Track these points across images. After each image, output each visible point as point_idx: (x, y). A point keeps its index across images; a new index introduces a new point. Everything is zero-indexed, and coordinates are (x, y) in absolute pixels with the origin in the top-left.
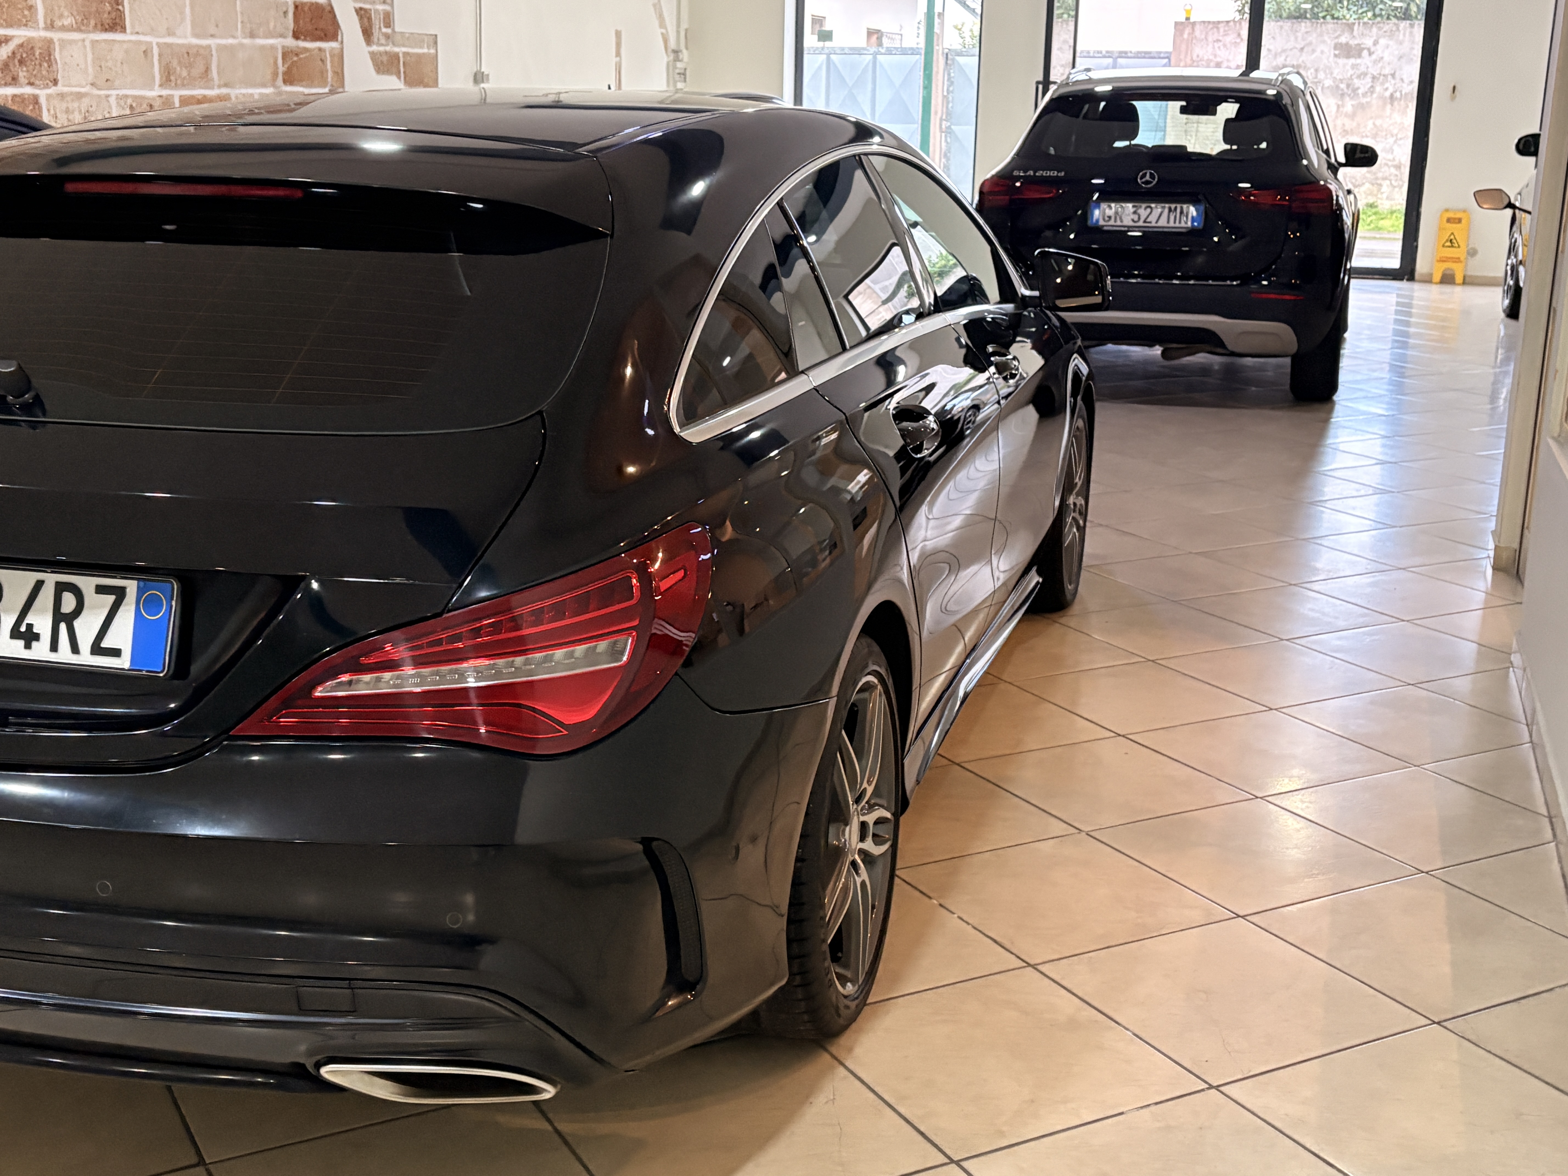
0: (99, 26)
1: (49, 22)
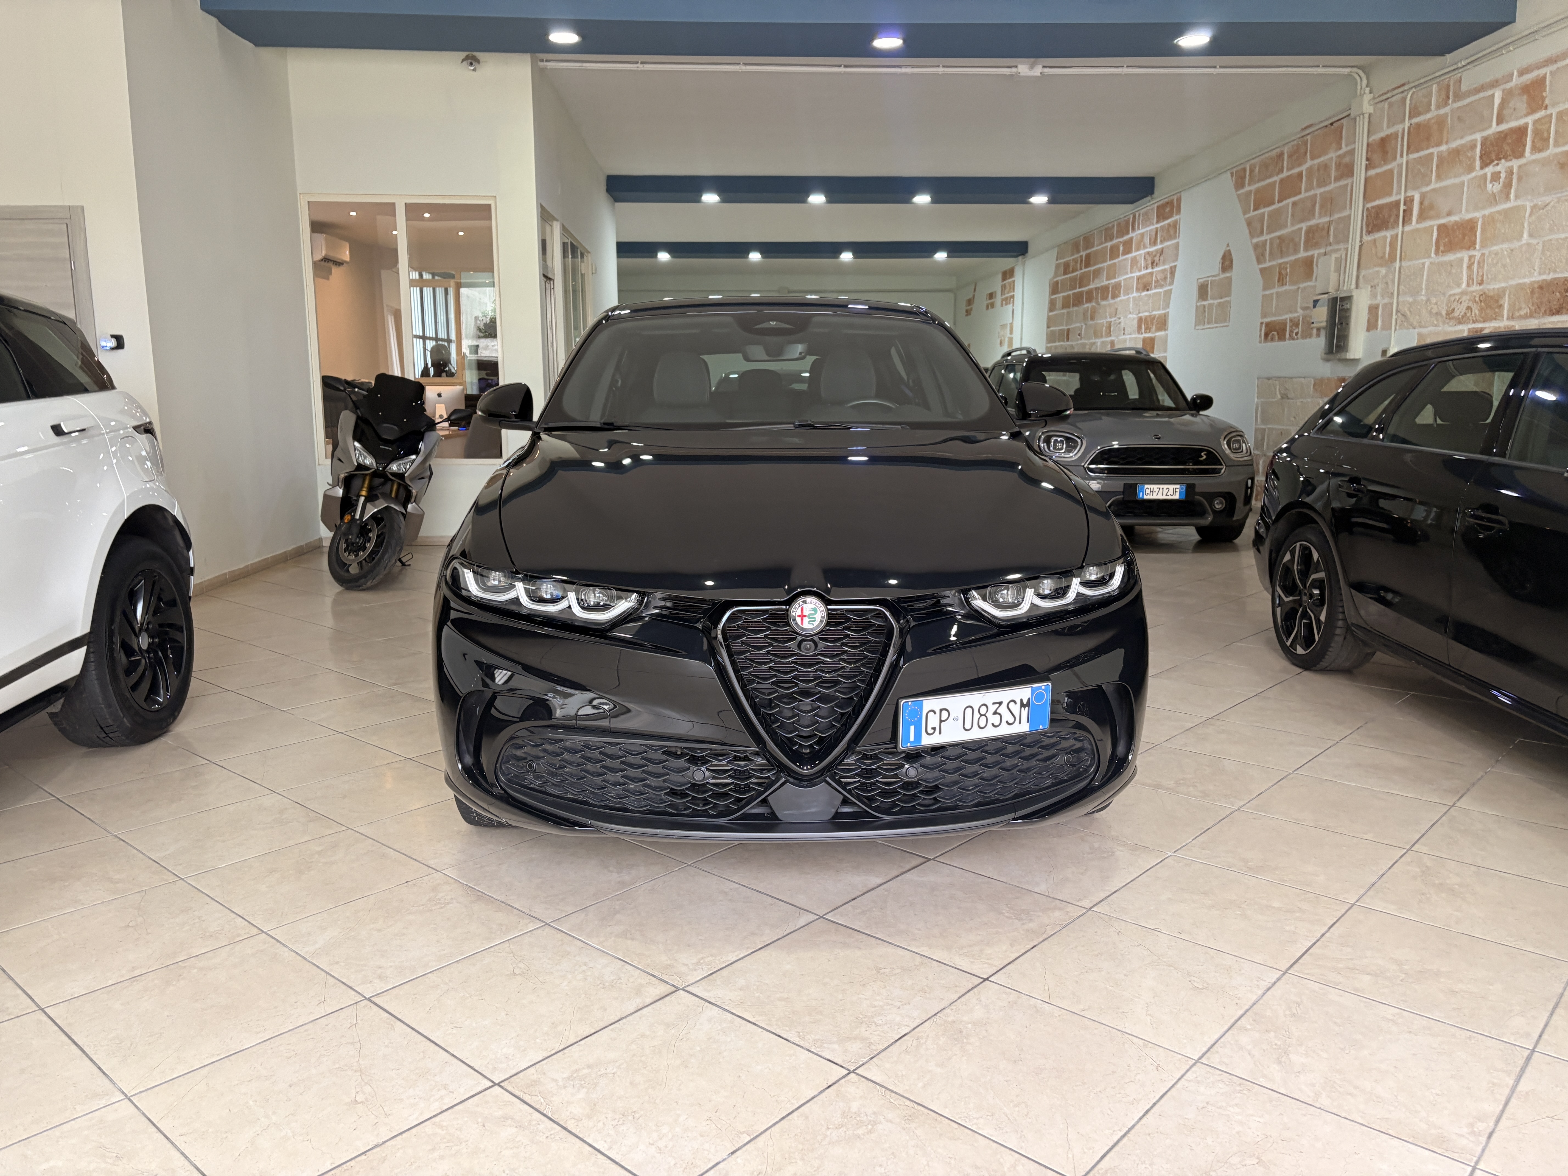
1: (1511, 314)
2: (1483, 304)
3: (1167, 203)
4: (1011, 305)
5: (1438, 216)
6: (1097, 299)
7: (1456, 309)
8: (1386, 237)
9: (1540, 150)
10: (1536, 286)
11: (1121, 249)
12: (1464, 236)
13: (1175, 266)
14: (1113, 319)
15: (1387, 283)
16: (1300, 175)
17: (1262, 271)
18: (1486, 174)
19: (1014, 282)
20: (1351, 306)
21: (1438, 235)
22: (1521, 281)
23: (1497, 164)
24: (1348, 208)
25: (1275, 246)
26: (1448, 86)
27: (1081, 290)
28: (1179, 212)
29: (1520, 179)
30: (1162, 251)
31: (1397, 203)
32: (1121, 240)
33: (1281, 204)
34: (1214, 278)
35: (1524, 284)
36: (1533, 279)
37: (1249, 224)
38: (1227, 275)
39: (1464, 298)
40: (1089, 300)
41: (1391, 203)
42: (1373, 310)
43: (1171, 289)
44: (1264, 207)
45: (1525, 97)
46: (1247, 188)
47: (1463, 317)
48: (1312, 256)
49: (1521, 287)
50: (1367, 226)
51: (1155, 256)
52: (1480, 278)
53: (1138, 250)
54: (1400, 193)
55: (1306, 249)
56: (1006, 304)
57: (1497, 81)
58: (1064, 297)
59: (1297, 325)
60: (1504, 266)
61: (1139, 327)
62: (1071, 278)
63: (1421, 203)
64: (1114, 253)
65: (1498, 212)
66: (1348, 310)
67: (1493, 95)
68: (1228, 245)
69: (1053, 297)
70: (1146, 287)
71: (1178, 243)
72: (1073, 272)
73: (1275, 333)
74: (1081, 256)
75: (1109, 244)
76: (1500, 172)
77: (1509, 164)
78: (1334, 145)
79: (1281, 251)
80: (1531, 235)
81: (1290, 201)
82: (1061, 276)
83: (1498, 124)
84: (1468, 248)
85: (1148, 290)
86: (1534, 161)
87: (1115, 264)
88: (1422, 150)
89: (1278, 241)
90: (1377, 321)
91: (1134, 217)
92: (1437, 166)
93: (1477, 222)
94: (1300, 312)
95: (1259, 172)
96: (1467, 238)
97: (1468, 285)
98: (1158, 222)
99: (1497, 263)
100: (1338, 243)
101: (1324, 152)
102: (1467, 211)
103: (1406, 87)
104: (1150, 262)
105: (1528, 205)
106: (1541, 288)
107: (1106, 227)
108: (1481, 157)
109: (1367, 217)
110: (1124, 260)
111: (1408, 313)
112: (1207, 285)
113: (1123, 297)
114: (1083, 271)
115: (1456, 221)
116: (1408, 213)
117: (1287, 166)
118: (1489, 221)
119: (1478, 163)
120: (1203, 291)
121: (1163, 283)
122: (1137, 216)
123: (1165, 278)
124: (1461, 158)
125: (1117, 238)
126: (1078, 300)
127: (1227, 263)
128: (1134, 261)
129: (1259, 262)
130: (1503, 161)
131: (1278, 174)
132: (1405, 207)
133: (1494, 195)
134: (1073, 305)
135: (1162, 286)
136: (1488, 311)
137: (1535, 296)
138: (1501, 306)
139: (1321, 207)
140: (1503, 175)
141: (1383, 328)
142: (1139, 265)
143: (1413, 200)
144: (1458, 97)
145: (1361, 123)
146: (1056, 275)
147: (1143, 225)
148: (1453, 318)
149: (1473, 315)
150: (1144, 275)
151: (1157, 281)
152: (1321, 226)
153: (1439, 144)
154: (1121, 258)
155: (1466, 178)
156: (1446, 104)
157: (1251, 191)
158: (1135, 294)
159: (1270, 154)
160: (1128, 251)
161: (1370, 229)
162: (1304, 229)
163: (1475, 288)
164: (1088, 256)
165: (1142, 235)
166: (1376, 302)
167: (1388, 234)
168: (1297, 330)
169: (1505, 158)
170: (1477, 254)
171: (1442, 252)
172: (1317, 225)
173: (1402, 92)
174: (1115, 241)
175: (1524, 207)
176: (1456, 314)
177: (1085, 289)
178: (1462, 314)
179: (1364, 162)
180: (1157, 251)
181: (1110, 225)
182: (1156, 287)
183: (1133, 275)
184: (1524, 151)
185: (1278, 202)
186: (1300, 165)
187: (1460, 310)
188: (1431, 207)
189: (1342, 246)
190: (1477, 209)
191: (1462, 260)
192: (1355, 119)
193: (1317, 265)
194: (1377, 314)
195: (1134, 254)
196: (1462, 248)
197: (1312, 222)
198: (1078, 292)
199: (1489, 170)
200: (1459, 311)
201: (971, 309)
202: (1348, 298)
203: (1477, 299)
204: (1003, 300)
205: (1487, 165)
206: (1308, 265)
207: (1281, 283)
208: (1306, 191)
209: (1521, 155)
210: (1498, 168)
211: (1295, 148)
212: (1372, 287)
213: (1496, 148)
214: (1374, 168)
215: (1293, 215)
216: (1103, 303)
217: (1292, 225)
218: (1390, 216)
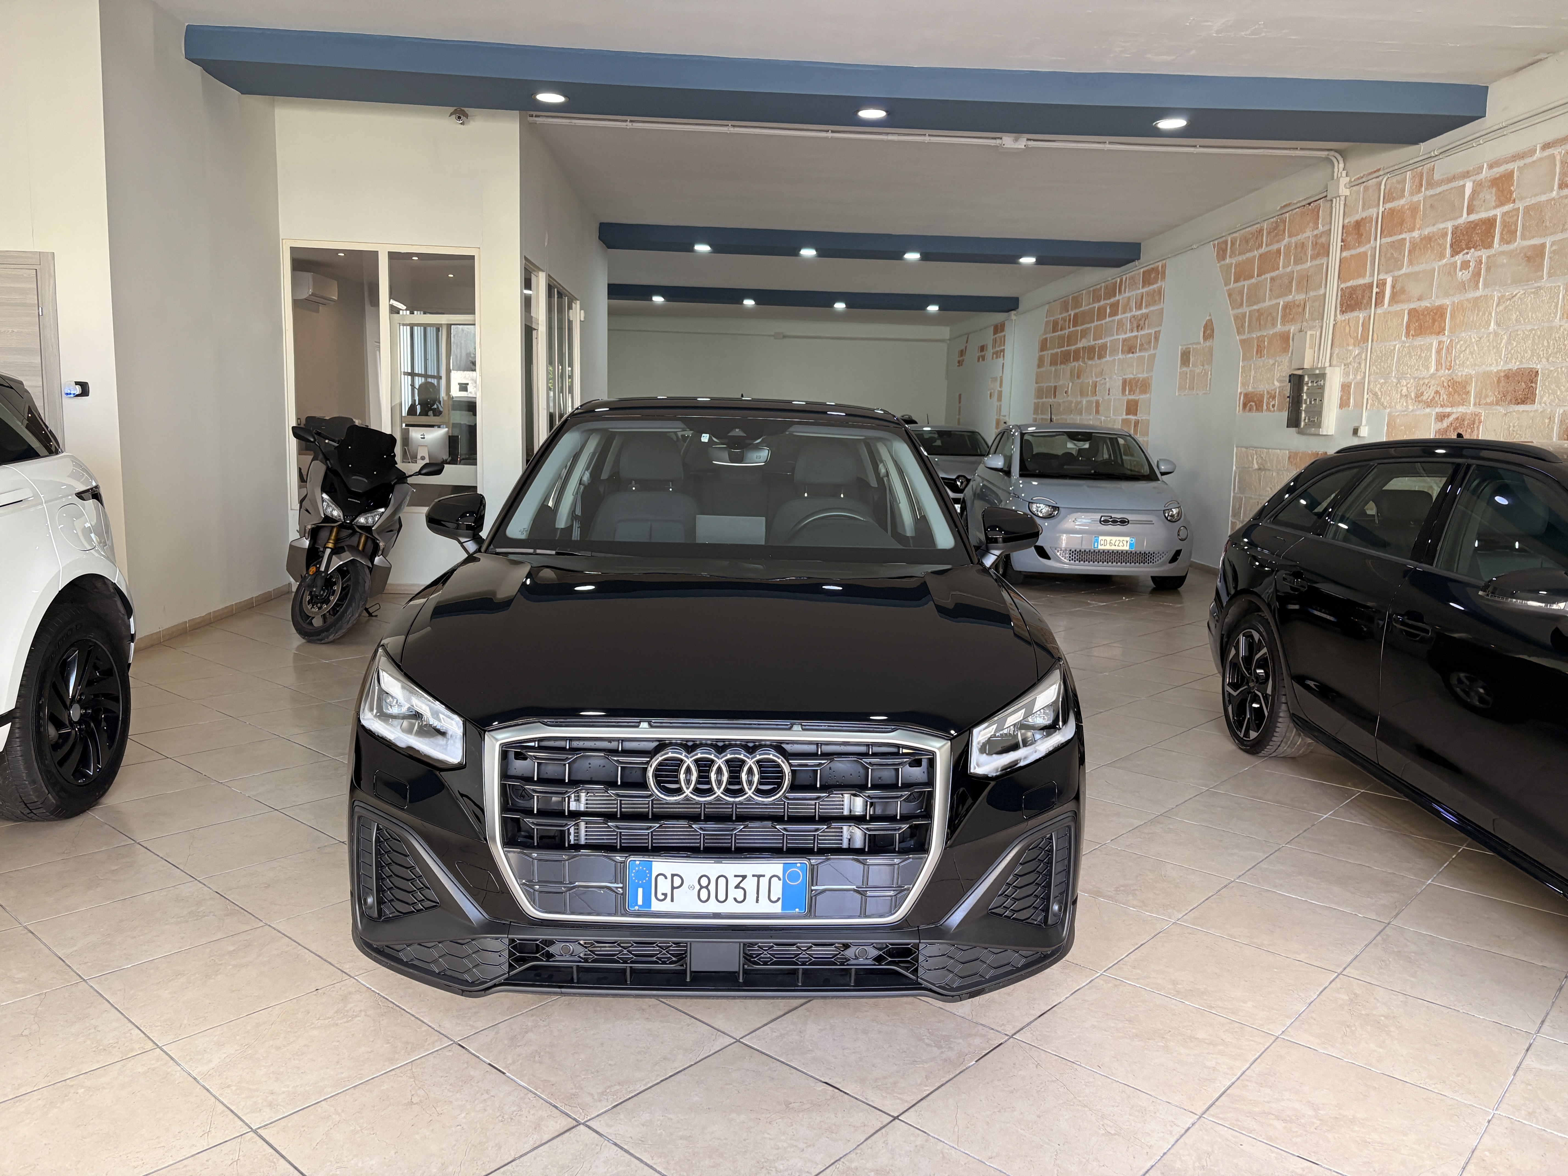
0: (1514, 400)
1: (1477, 401)
2: (1450, 389)
3: (1153, 269)
4: (1002, 358)
5: (1409, 301)
6: (1084, 358)
7: (1425, 393)
8: (1359, 317)
9: (1508, 243)
10: (1502, 374)
11: (1108, 310)
12: (1434, 321)
13: (1159, 331)
14: (1098, 380)
15: (1360, 363)
16: (1279, 251)
17: (1242, 341)
18: (1456, 262)
19: (1005, 336)
20: (1324, 384)
21: (1409, 318)
22: (1488, 369)
23: (1467, 253)
24: (1323, 287)
25: (1254, 319)
26: (1422, 176)
27: (1068, 348)
28: (1163, 277)
29: (1488, 269)
30: (1146, 317)
31: (1371, 286)
32: (1108, 302)
33: (1260, 279)
34: (1194, 346)
35: (1491, 371)
36: (1500, 368)
37: (1230, 295)
38: (1208, 344)
39: (1433, 382)
40: (1076, 359)
41: (1365, 285)
42: (1345, 388)
43: (1155, 354)
44: (1244, 280)
45: (1494, 189)
46: (1228, 261)
47: (1431, 401)
48: (1289, 331)
49: (1487, 374)
50: (1342, 305)
51: (1140, 320)
52: (1448, 364)
53: (1124, 312)
54: (1374, 276)
55: (1283, 323)
56: (997, 358)
57: (1468, 172)
58: (1052, 354)
59: (1274, 398)
60: (1471, 353)
61: (1124, 390)
62: (1059, 337)
63: (1393, 287)
64: (1101, 314)
65: (1467, 300)
66: (1322, 388)
67: (1464, 186)
68: (1210, 315)
69: (1041, 354)
70: (1131, 350)
71: (1163, 308)
72: (1061, 330)
73: (1253, 404)
74: (1070, 315)
75: (1096, 305)
76: (1470, 261)
77: (1478, 253)
78: (1311, 225)
79: (1260, 324)
80: (1498, 324)
81: (1268, 276)
82: (1050, 333)
83: (1468, 214)
84: (1439, 333)
85: (1133, 353)
86: (1503, 253)
87: (1102, 324)
88: (1395, 235)
89: (1257, 314)
90: (1349, 399)
91: (1121, 281)
92: (1410, 251)
93: (1447, 309)
94: (1277, 384)
95: (1239, 245)
96: (1436, 323)
97: (1437, 370)
98: (1143, 287)
99: (1465, 350)
100: (1314, 320)
101: (1302, 231)
102: (1437, 297)
103: (1381, 173)
104: (1135, 325)
105: (1496, 295)
106: (1507, 377)
107: (1094, 288)
108: (1451, 246)
109: (1341, 297)
110: (1110, 321)
111: (1379, 394)
112: (1189, 352)
113: (1108, 358)
114: (1072, 329)
115: (1426, 307)
116: (1380, 295)
117: (1267, 241)
118: (1458, 308)
119: (1448, 251)
120: (1185, 357)
121: (1147, 347)
122: (1124, 279)
123: (1150, 342)
124: (1432, 245)
125: (1104, 299)
126: (1065, 358)
127: (1208, 332)
128: (1121, 323)
129: (1239, 333)
130: (1473, 250)
131: (1257, 249)
132: (1378, 290)
133: (1463, 283)
134: (1061, 363)
135: (1146, 350)
136: (1456, 396)
137: (1501, 385)
138: (1468, 393)
139: (1299, 283)
140: (1472, 264)
141: (1355, 406)
142: (1124, 327)
143: (1386, 283)
144: (1431, 185)
145: (1338, 204)
146: (1045, 333)
147: (1129, 289)
148: (1422, 401)
149: (1441, 399)
150: (1129, 337)
151: (1141, 345)
152: (1297, 303)
153: (1412, 230)
154: (1108, 319)
155: (1436, 265)
156: (1419, 191)
157: (1232, 264)
158: (1120, 356)
159: (1249, 229)
160: (1114, 313)
161: (1344, 309)
162: (1281, 303)
163: (1444, 372)
164: (1076, 315)
165: (1129, 298)
166: (1349, 380)
167: (1361, 315)
168: (1273, 403)
169: (1475, 247)
170: (1446, 339)
171: (1413, 336)
172: (1294, 302)
173: (1377, 177)
174: (1102, 303)
175: (1492, 297)
176: (1425, 398)
177: (1073, 348)
178: (1430, 398)
179: (1339, 244)
180: (1142, 315)
181: (1098, 287)
182: (1140, 350)
183: (1118, 337)
184: (1493, 242)
185: (1258, 276)
186: (1278, 242)
187: (1429, 394)
188: (1403, 291)
189: (1317, 323)
190: (1447, 295)
191: (1431, 344)
192: (1332, 201)
193: (1293, 340)
194: (1349, 393)
195: (1119, 317)
196: (1431, 334)
197: (1290, 298)
198: (1066, 350)
199: (1459, 259)
200: (1427, 395)
201: (963, 360)
202: (1323, 376)
203: (1445, 384)
204: (993, 354)
205: (1457, 253)
206: (1285, 338)
207: (1259, 355)
208: (1284, 267)
209: (1490, 246)
210: (1468, 257)
211: (1274, 224)
212: (1345, 365)
213: (1466, 238)
214: (1349, 249)
215: (1271, 290)
216: (1090, 362)
217: (1270, 299)
218: (1363, 297)
